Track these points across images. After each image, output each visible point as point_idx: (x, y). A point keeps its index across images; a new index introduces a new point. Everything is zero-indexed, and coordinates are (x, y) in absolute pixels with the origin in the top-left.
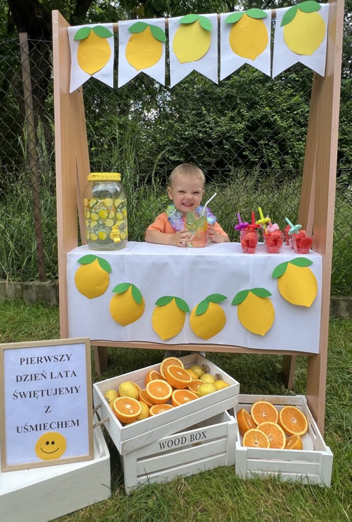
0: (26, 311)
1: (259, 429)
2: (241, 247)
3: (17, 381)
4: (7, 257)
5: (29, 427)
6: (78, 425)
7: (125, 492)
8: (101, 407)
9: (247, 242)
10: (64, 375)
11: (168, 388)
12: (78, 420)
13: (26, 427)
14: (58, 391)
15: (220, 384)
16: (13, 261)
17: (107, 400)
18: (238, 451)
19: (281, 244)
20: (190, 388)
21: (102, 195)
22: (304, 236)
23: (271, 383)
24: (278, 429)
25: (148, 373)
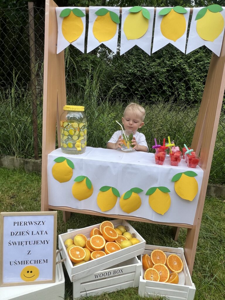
0: (26, 176)
1: (154, 268)
3: (11, 235)
4: (16, 142)
5: (17, 262)
6: (47, 262)
8: (62, 250)
9: (159, 157)
10: (40, 233)
11: (103, 241)
12: (47, 260)
13: (15, 262)
14: (36, 242)
16: (19, 145)
18: (141, 282)
20: (116, 241)
23: (165, 236)
24: (166, 268)
25: (92, 230)
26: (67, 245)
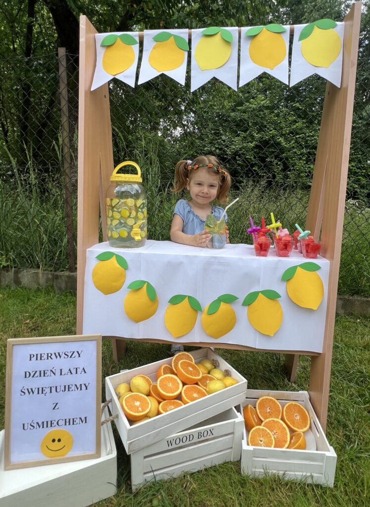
0: (56, 298)
1: (263, 426)
2: (254, 250)
3: (26, 377)
5: (35, 424)
6: (86, 422)
7: (131, 488)
8: (111, 401)
9: (261, 245)
10: (74, 371)
11: (178, 384)
12: (86, 418)
13: (32, 424)
14: (67, 388)
15: (228, 381)
16: (46, 253)
17: (117, 394)
18: (244, 450)
19: (291, 248)
20: (199, 383)
21: (123, 195)
22: (313, 241)
23: (275, 376)
24: (282, 425)
25: (160, 367)
26: (119, 393)
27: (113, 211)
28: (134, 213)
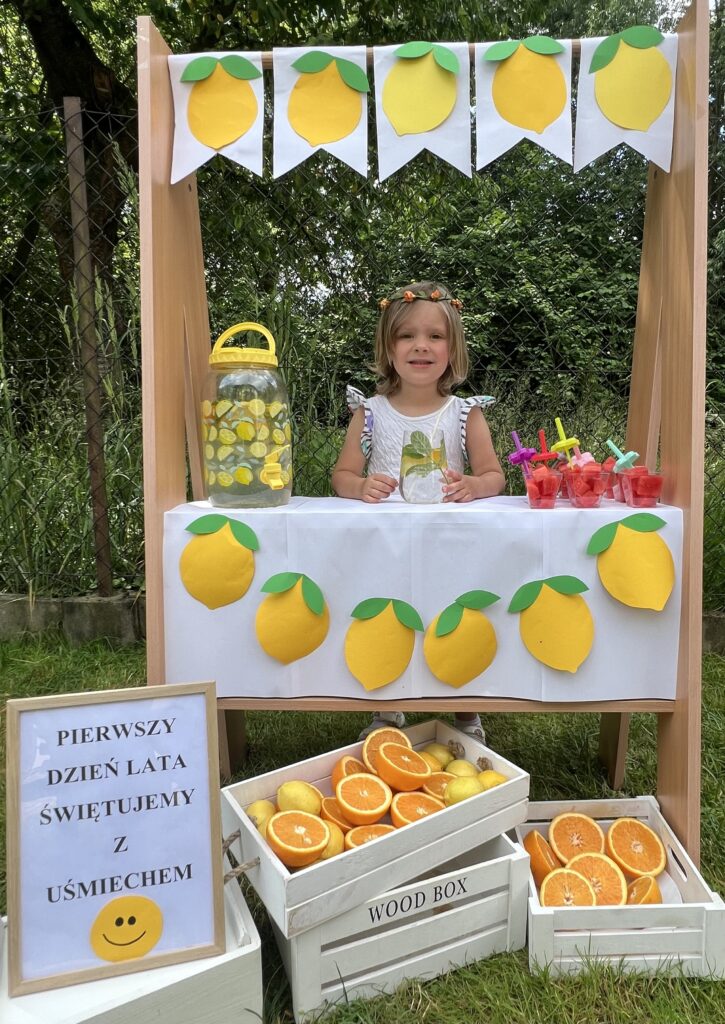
1: (571, 868)
3: (51, 782)
5: (77, 886)
6: (189, 876)
8: (240, 836)
9: (540, 485)
10: (158, 765)
11: (383, 790)
12: (189, 866)
13: (69, 888)
14: (145, 803)
15: (489, 777)
17: (253, 820)
18: (533, 915)
20: (426, 788)
21: (242, 392)
23: (581, 779)
24: (609, 866)
25: (338, 763)
27: (218, 430)
28: (264, 433)
